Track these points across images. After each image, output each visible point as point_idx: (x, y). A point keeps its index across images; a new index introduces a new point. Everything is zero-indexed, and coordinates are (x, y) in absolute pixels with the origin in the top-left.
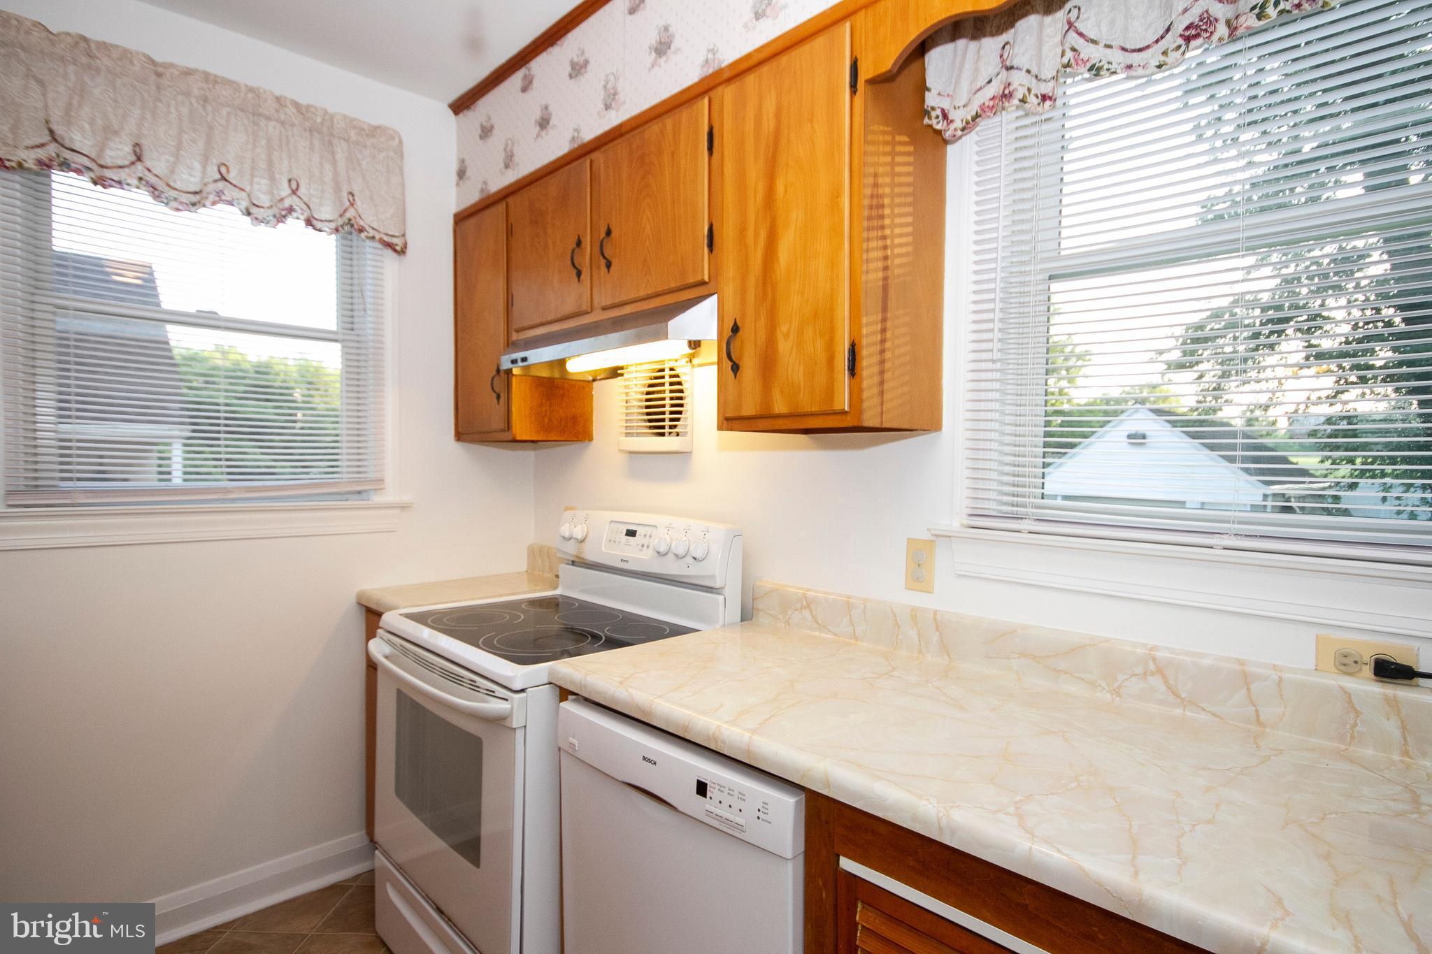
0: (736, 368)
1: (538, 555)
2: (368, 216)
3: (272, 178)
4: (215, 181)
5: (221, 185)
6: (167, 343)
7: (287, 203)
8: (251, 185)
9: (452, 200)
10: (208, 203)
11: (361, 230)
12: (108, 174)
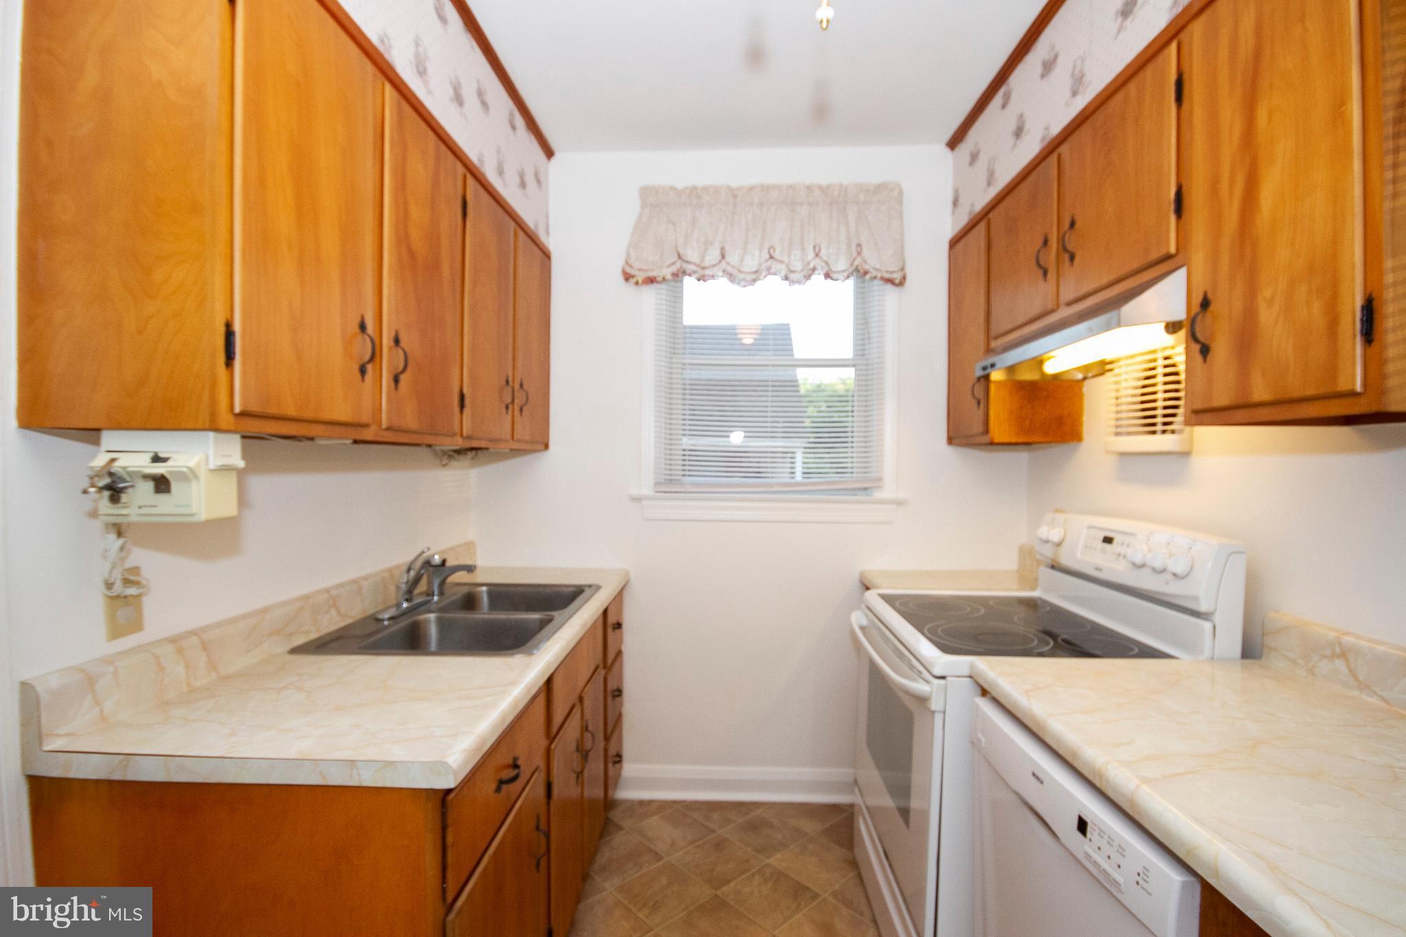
0: (1205, 351)
1: (1027, 554)
2: (874, 261)
3: (803, 249)
4: (766, 261)
5: (769, 263)
6: (796, 381)
7: (812, 265)
8: (789, 255)
9: (948, 227)
10: (762, 277)
11: (866, 273)
12: (707, 272)
